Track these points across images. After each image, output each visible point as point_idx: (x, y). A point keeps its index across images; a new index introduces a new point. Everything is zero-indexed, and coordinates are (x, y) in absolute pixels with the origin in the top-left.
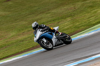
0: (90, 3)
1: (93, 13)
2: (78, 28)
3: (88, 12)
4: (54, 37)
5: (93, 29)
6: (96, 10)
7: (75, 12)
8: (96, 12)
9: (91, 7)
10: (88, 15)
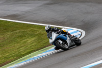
0: (19, 33)
1: (23, 43)
2: (8, 58)
3: (18, 43)
4: (68, 38)
5: (23, 59)
6: (25, 40)
7: (4, 43)
8: (25, 42)
9: (21, 37)
10: (17, 45)
